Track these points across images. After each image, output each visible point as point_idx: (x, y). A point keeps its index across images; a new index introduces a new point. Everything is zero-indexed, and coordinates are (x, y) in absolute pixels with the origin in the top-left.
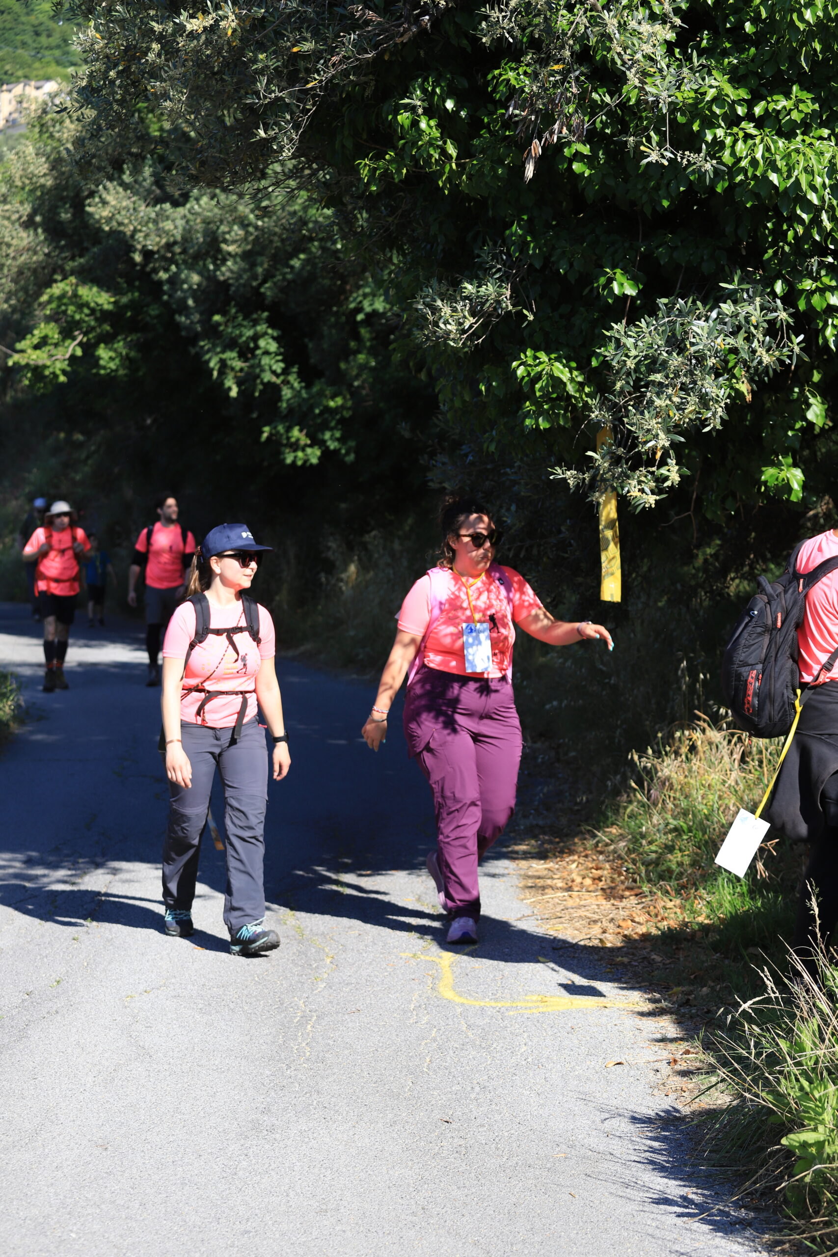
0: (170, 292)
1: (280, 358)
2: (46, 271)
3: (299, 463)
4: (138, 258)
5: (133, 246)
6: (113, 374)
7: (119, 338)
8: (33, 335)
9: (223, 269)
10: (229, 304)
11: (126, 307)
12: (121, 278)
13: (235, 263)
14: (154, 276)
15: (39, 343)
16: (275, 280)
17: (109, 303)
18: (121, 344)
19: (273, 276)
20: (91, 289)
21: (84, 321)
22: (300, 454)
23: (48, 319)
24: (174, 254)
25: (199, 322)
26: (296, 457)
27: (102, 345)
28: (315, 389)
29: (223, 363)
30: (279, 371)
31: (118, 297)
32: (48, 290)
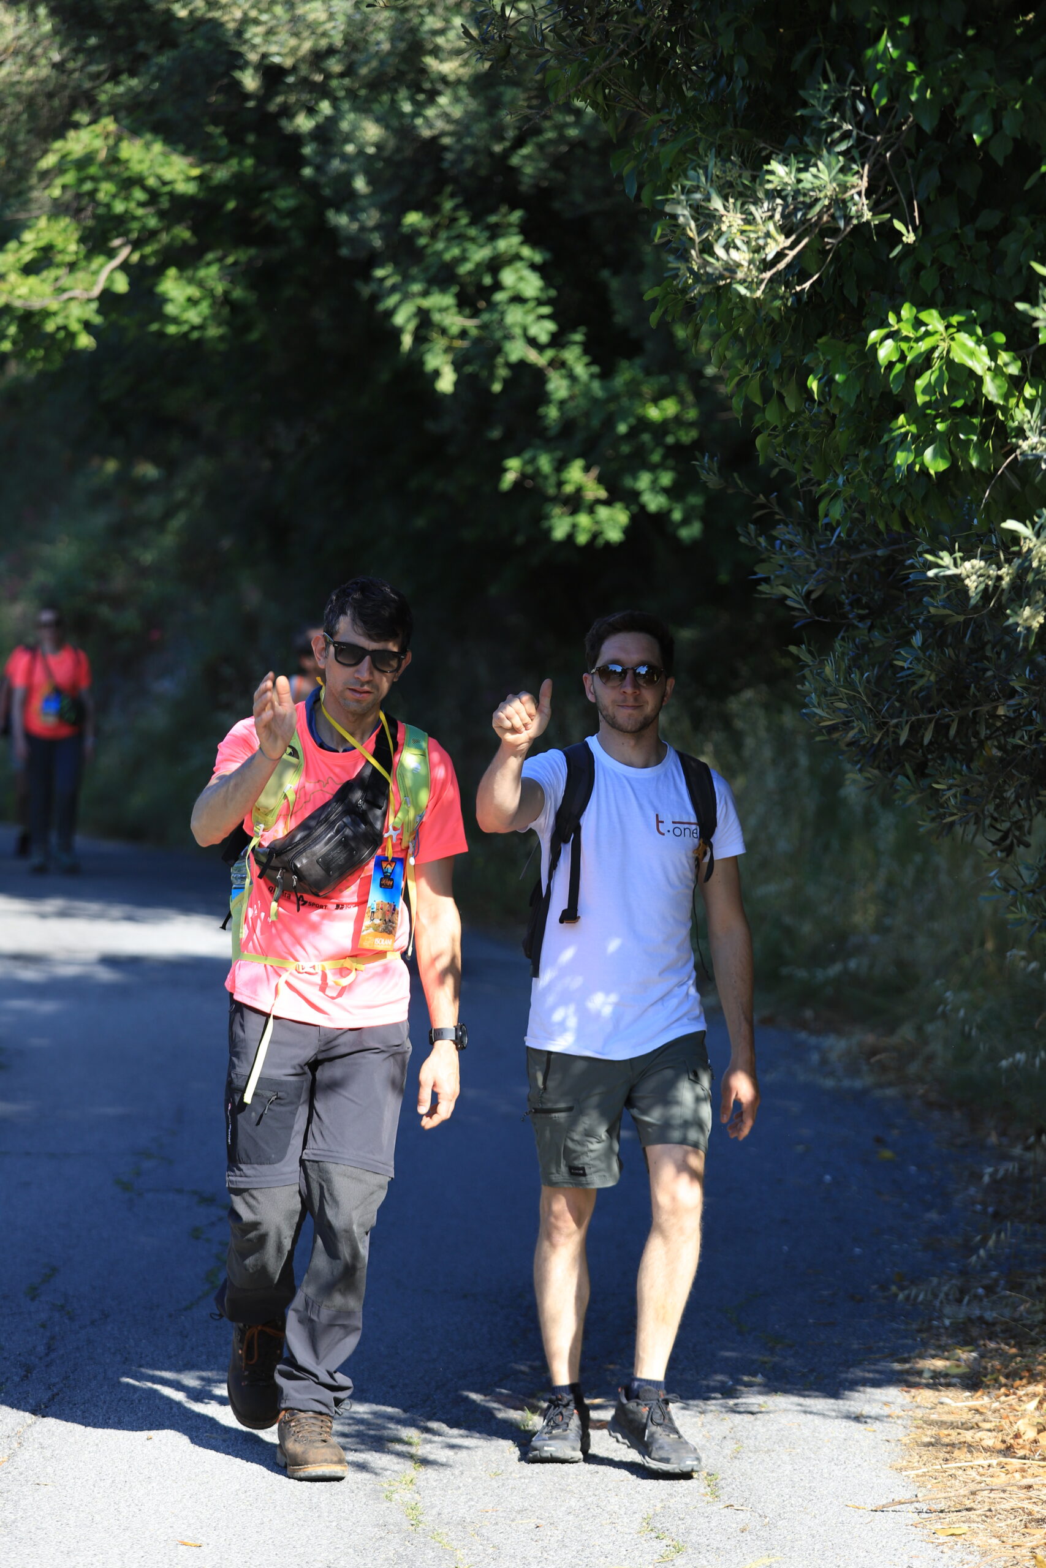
0: (318, 160)
1: (546, 310)
2: (56, 102)
3: (582, 539)
4: (250, 81)
5: (240, 55)
6: (195, 335)
7: (210, 256)
8: (22, 244)
9: (430, 112)
10: (439, 192)
11: (224, 190)
12: (216, 124)
13: (457, 100)
14: (284, 123)
15: (33, 261)
16: (541, 139)
17: (189, 179)
18: (214, 270)
19: (538, 131)
20: (148, 146)
21: (135, 218)
22: (583, 520)
23: (58, 209)
24: (328, 76)
25: (377, 227)
26: (574, 526)
27: (172, 272)
28: (620, 380)
29: (424, 318)
30: (544, 338)
31: (208, 167)
32: (58, 145)
